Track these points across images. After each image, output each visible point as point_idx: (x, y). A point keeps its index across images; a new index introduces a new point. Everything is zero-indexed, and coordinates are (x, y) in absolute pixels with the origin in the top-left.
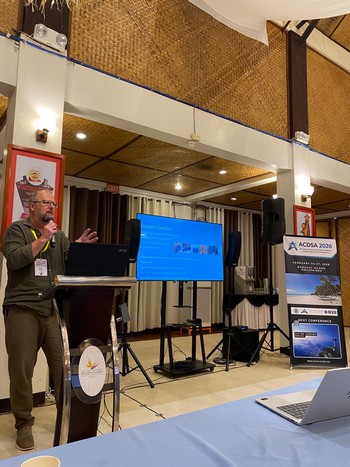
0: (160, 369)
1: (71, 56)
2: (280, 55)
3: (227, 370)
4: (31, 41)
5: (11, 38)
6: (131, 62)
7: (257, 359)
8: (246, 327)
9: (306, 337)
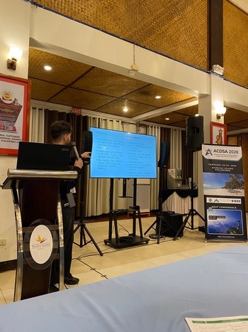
0: (109, 242)
1: (35, 1)
2: (202, 4)
3: (158, 243)
6: (83, 7)
7: (181, 235)
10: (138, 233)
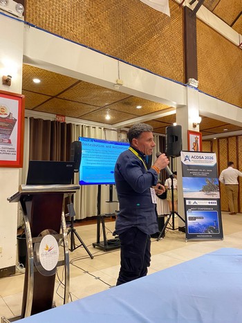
0: (97, 245)
1: (27, 21)
2: (178, 24)
9: (196, 220)
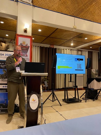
0: (64, 100)
1: (34, 5)
3: (86, 102)
4: (21, 2)
5: (16, 1)
6: (53, 4)
7: (97, 99)
8: (93, 89)
10: (77, 97)
